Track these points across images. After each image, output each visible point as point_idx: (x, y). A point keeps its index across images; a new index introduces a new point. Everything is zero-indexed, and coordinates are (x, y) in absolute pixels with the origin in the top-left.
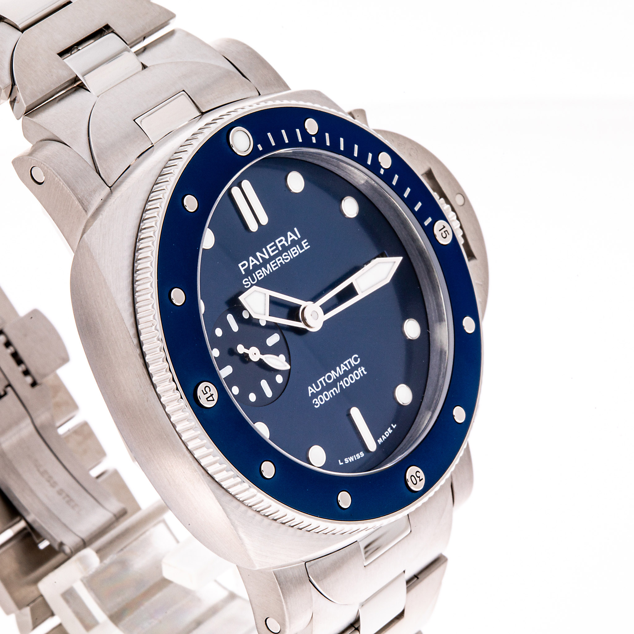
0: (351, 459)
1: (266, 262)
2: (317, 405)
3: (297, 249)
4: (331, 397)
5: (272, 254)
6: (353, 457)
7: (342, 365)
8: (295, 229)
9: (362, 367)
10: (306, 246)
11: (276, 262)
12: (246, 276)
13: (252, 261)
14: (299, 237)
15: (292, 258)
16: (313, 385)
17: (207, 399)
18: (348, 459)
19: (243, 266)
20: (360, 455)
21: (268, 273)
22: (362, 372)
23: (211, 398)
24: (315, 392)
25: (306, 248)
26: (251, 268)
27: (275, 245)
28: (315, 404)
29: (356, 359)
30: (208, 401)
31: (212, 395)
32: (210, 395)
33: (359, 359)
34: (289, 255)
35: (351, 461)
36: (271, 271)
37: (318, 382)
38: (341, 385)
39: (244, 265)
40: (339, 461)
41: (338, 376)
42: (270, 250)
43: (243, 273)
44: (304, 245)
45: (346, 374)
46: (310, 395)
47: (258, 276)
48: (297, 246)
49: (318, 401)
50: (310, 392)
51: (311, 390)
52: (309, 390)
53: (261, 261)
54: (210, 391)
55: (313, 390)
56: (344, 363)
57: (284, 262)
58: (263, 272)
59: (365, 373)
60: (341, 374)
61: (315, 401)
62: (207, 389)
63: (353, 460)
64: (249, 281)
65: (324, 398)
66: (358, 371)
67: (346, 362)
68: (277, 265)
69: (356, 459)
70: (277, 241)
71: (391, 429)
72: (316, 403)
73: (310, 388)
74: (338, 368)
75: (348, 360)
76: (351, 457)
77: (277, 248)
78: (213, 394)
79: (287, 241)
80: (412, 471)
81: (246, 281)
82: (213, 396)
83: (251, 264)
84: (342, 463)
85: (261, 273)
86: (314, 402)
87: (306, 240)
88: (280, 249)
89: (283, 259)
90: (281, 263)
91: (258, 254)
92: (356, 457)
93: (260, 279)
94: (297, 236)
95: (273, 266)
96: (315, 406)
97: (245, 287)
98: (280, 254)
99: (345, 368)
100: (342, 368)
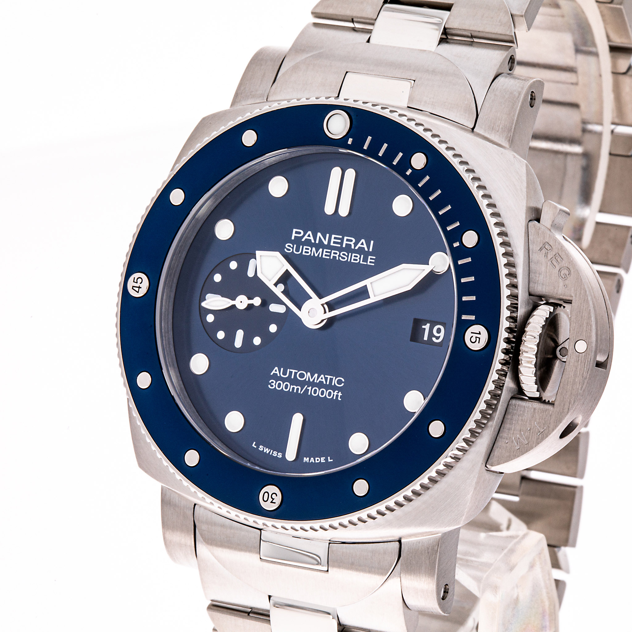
0: (267, 450)
1: (321, 245)
2: (272, 386)
3: (360, 258)
4: (291, 391)
5: (332, 244)
6: (270, 450)
7: (322, 376)
8: (372, 242)
9: (340, 393)
10: (370, 262)
11: (330, 253)
12: (293, 242)
13: (309, 236)
14: (371, 250)
15: (349, 260)
16: (282, 369)
17: (133, 287)
18: (264, 448)
19: (296, 233)
20: (277, 454)
21: (316, 255)
22: (337, 396)
23: (137, 289)
24: (279, 375)
25: (369, 263)
26: (303, 240)
27: (342, 240)
28: (270, 384)
29: (339, 382)
30: (133, 289)
31: (139, 287)
32: (138, 286)
33: (343, 384)
34: (348, 256)
35: (265, 451)
36: (320, 256)
37: (288, 370)
38: (309, 390)
39: (300, 233)
40: (254, 443)
41: (311, 380)
42: (333, 240)
43: (293, 238)
44: (369, 260)
45: (320, 385)
46: (272, 374)
47: (304, 250)
48: (362, 256)
49: (275, 384)
50: (274, 372)
51: (275, 371)
52: (275, 370)
53: (317, 242)
54: (141, 283)
55: (278, 372)
56: (326, 376)
57: (339, 258)
58: (311, 251)
59: (339, 399)
60: (315, 381)
61: (273, 382)
62: (140, 280)
63: (267, 452)
64: (293, 248)
65: (283, 386)
66: (334, 392)
67: (329, 377)
68: (330, 256)
69: (271, 454)
70: (346, 238)
71: (325, 460)
72: (272, 384)
73: (276, 368)
74: (316, 375)
75: (332, 377)
76: (267, 449)
77: (341, 243)
78: (141, 288)
79: (356, 244)
80: (272, 489)
81: (289, 246)
82: (140, 289)
83: (306, 237)
84: (255, 447)
85: (309, 251)
86: (270, 382)
87: (374, 257)
88: (344, 246)
89: (339, 256)
90: (335, 257)
91: (319, 234)
92: (272, 453)
93: (304, 253)
94: (369, 248)
95: (324, 253)
96: (269, 386)
97: (285, 250)
98: (340, 249)
99: (324, 380)
100: (321, 377)
